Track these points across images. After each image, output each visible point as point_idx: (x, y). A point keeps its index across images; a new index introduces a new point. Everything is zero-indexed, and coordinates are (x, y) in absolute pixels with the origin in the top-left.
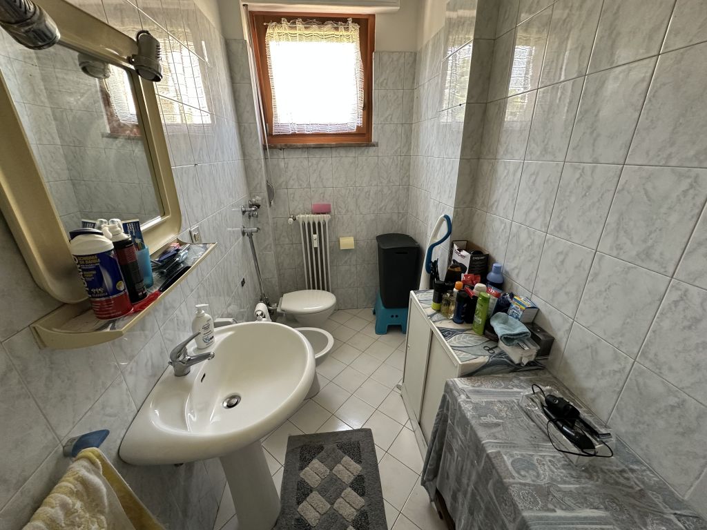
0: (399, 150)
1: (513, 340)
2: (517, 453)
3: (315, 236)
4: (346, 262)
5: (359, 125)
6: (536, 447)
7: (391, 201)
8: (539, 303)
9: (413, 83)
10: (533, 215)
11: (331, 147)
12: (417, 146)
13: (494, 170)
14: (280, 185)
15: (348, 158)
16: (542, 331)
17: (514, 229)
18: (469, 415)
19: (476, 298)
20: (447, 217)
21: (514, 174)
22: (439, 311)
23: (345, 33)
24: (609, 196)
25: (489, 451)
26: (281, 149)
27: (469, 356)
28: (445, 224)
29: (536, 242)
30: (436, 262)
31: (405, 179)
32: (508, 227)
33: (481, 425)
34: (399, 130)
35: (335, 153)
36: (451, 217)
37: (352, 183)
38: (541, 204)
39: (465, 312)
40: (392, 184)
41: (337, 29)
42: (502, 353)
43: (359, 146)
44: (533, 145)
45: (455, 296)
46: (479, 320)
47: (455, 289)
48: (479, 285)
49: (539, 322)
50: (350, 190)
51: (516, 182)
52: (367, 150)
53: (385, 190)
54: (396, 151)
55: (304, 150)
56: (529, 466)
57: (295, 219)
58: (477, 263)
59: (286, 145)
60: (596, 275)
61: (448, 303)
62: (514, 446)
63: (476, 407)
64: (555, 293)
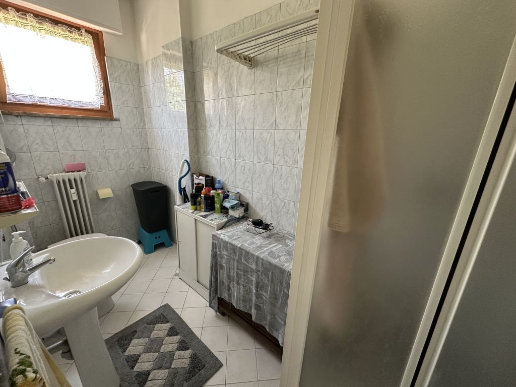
0: (137, 125)
1: (234, 207)
2: (248, 242)
3: (73, 191)
4: (106, 209)
5: (102, 104)
6: (254, 238)
7: (137, 159)
8: (239, 190)
9: (140, 82)
10: (229, 153)
11: (77, 119)
12: (151, 123)
13: (206, 134)
14: (21, 148)
15: (95, 128)
16: (244, 202)
17: (222, 161)
18: (227, 240)
19: (213, 196)
20: (186, 160)
21: (217, 135)
22: (196, 210)
23: (79, 37)
24: (252, 141)
25: (239, 246)
26: (17, 116)
27: (218, 221)
28: (186, 164)
29: (233, 165)
30: (185, 188)
31: (145, 144)
32: (219, 161)
33: (233, 240)
34: (135, 112)
35: (80, 124)
36: (189, 161)
37: (101, 147)
38: (231, 148)
39: (210, 206)
40: (135, 148)
41: (71, 32)
42: (231, 216)
43: (104, 119)
44: (222, 122)
45: (203, 198)
46: (217, 206)
47: (202, 195)
48: (212, 191)
49: (241, 199)
50: (100, 152)
51: (218, 139)
52: (110, 123)
53: (131, 152)
54: (135, 125)
55: (47, 119)
56: (253, 243)
57: (47, 178)
58: (208, 181)
59: (25, 113)
60: (255, 171)
61: (200, 204)
62: (247, 241)
63: (229, 236)
64: (244, 184)
